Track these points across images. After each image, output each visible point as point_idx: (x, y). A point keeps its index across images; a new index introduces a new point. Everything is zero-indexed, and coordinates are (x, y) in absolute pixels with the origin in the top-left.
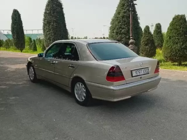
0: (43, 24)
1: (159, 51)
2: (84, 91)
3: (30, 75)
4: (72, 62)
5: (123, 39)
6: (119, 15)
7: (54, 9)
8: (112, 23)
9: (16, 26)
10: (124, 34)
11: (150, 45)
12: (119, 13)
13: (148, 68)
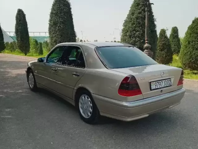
0: (49, 25)
1: (175, 57)
2: (90, 106)
3: (30, 82)
4: (77, 69)
5: (138, 43)
6: (133, 16)
7: (61, 9)
8: (125, 25)
9: (20, 27)
10: (139, 37)
11: (166, 50)
12: (133, 14)
13: (170, 79)
